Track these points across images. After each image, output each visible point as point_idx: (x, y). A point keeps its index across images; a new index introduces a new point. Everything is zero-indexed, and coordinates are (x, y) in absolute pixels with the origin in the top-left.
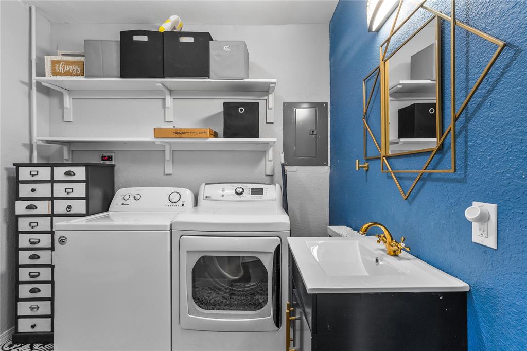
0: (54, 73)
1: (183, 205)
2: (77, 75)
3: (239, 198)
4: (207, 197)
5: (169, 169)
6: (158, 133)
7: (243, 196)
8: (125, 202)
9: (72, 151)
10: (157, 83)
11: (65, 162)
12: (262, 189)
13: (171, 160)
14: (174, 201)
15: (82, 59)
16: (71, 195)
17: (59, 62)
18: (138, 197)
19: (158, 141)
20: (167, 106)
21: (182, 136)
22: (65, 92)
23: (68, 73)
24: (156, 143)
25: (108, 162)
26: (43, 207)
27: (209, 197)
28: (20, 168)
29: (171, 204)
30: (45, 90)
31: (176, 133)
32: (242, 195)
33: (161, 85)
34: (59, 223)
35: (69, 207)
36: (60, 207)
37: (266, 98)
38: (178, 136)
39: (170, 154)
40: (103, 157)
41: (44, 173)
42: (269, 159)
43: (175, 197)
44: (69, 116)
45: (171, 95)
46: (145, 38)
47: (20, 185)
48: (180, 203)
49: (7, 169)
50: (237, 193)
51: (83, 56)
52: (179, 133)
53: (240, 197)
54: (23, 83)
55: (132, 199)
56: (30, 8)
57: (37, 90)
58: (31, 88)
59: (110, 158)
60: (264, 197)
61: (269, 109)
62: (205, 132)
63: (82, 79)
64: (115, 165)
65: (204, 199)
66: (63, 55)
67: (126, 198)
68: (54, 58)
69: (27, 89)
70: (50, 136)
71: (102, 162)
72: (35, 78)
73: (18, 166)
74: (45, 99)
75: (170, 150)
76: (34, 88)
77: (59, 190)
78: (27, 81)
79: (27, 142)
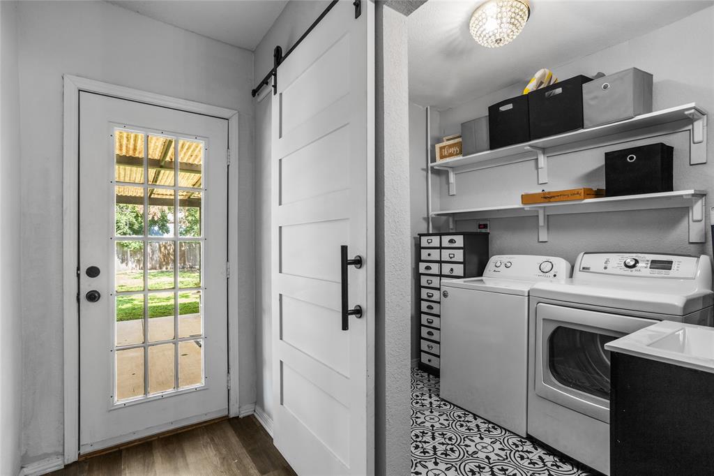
0: (442, 157)
1: (555, 276)
2: (457, 154)
3: (628, 272)
4: (584, 268)
5: (543, 236)
6: (526, 199)
7: (636, 270)
8: (497, 269)
9: (456, 221)
10: (525, 146)
11: (451, 231)
12: (671, 262)
13: (546, 226)
14: (545, 270)
15: (460, 140)
16: (453, 260)
17: (444, 147)
18: (509, 264)
19: (527, 207)
20: (540, 166)
21: (551, 200)
22: (450, 170)
23: (451, 155)
24: (526, 209)
25: (483, 231)
26: (435, 268)
27: (588, 269)
28: (422, 237)
29: (542, 274)
30: (436, 172)
31: (545, 198)
32: (634, 269)
33: (529, 148)
34: (444, 280)
35: (452, 270)
36: (446, 269)
37: (690, 127)
38: (547, 200)
39: (545, 219)
40: (480, 225)
41: (435, 241)
42: (695, 218)
43: (547, 267)
44: (453, 191)
45: (544, 153)
46: (510, 106)
47: (422, 250)
48: (552, 273)
49: (415, 238)
50: (627, 266)
51: (460, 137)
52: (547, 197)
53: (631, 271)
54: (423, 169)
55: (503, 265)
56: (427, 109)
57: (432, 173)
58: (427, 172)
59: (485, 226)
60: (672, 273)
61: (694, 143)
62: (578, 194)
63: (460, 157)
64: (489, 233)
65: (580, 271)
66: (448, 140)
67: (498, 265)
68: (442, 145)
69: (425, 173)
70: (441, 210)
71: (479, 230)
72: (430, 165)
73: (421, 235)
74: (437, 179)
75: (545, 215)
76: (430, 172)
77: (446, 255)
78: (425, 167)
79: (426, 216)
